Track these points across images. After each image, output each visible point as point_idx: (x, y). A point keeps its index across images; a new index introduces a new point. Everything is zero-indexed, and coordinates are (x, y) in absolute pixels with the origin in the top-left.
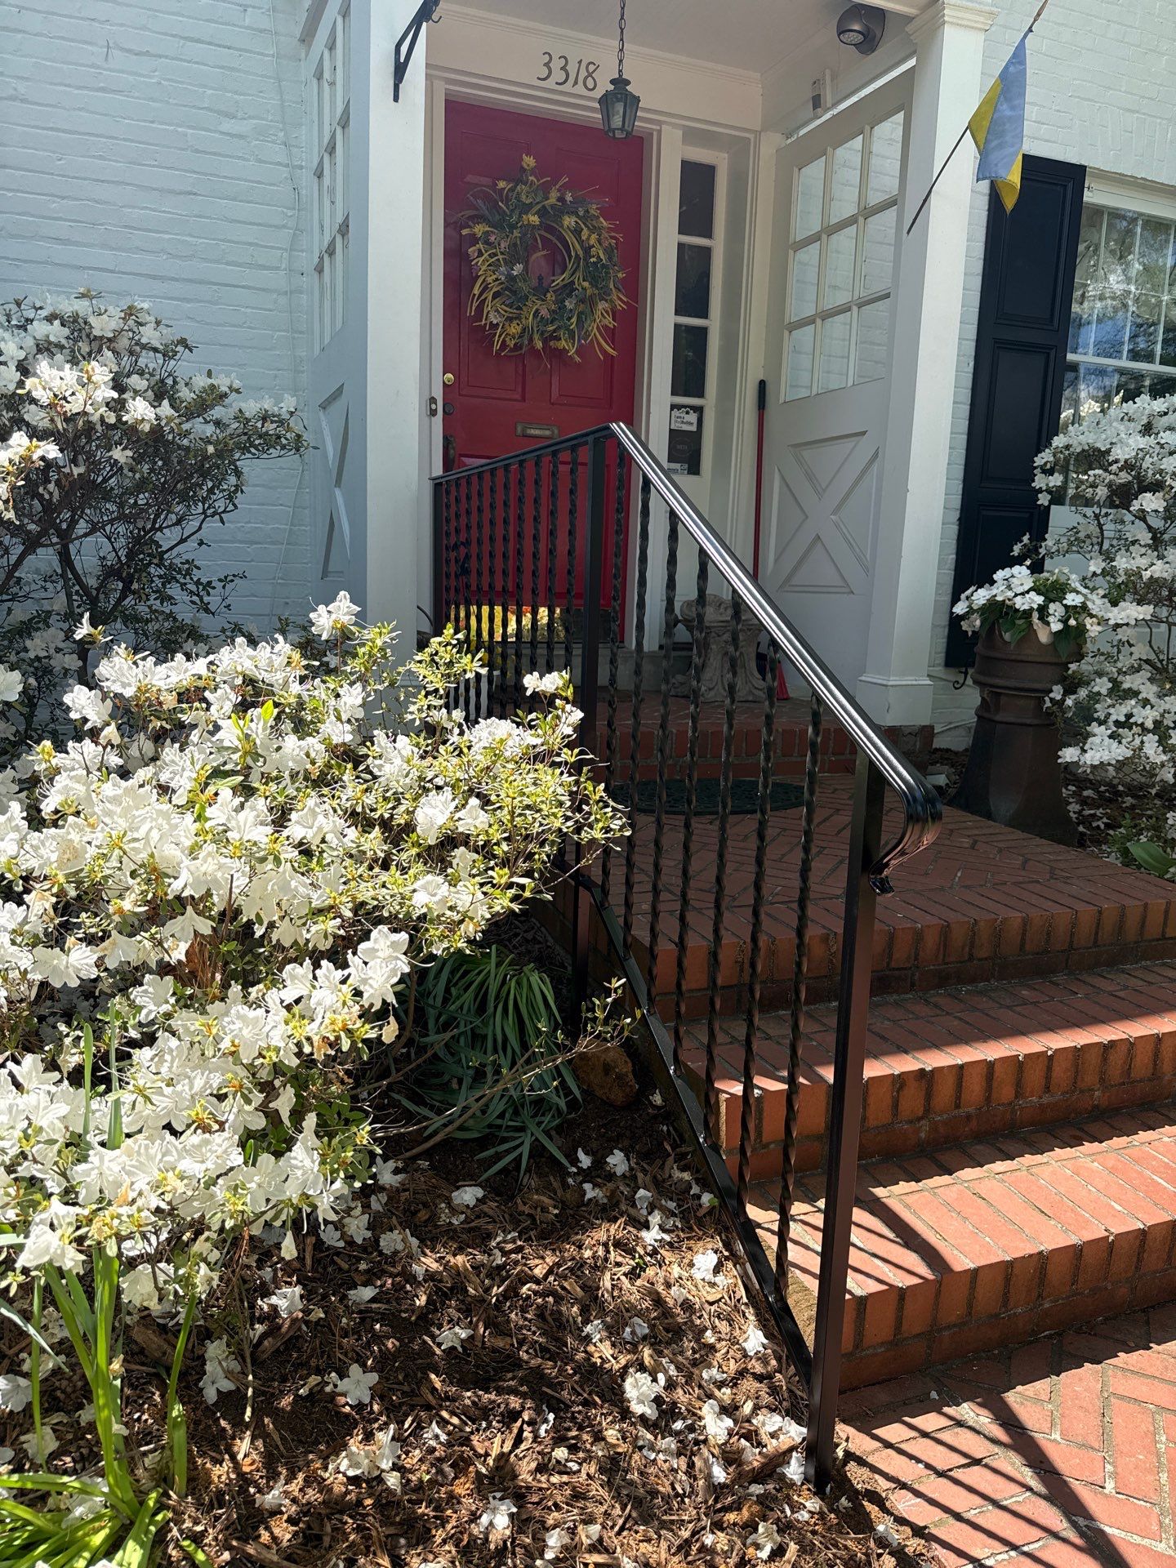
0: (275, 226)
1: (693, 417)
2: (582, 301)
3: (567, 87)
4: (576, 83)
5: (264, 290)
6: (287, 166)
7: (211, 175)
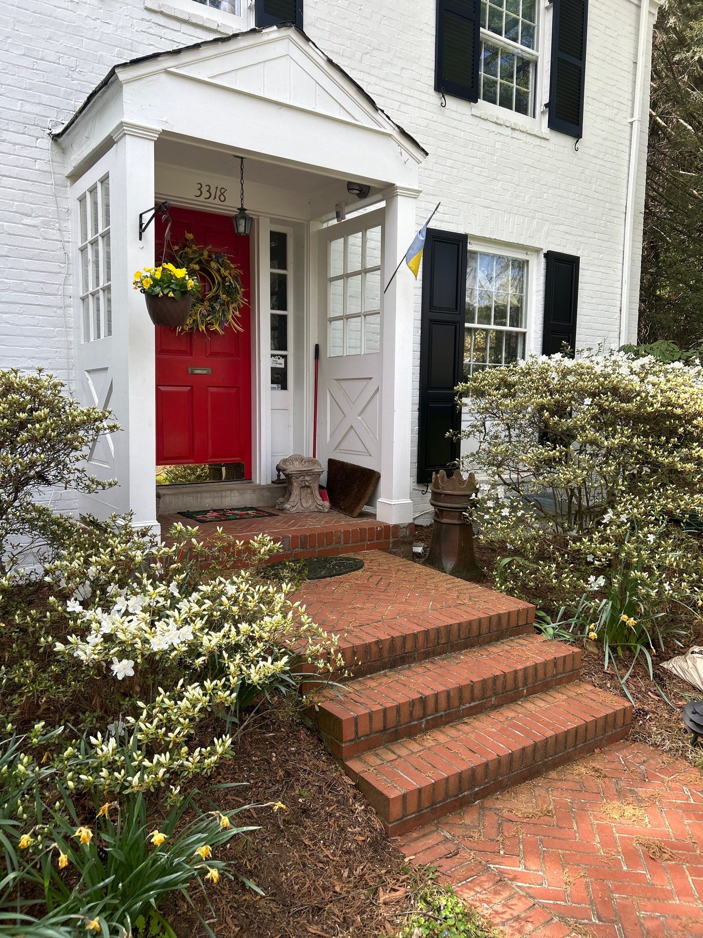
0: (55, 273)
1: (282, 361)
2: (223, 305)
3: (211, 200)
4: (215, 198)
5: (49, 306)
6: (61, 241)
7: (18, 246)
